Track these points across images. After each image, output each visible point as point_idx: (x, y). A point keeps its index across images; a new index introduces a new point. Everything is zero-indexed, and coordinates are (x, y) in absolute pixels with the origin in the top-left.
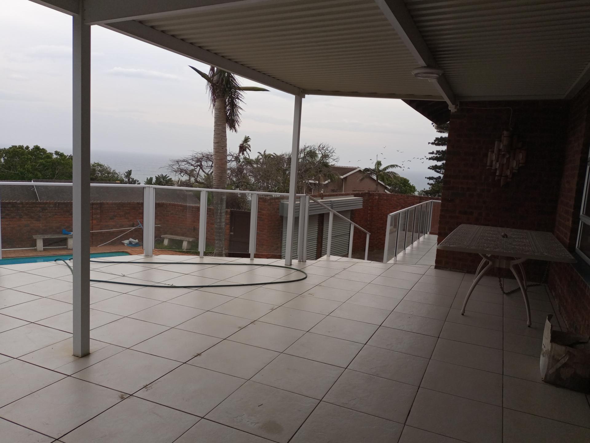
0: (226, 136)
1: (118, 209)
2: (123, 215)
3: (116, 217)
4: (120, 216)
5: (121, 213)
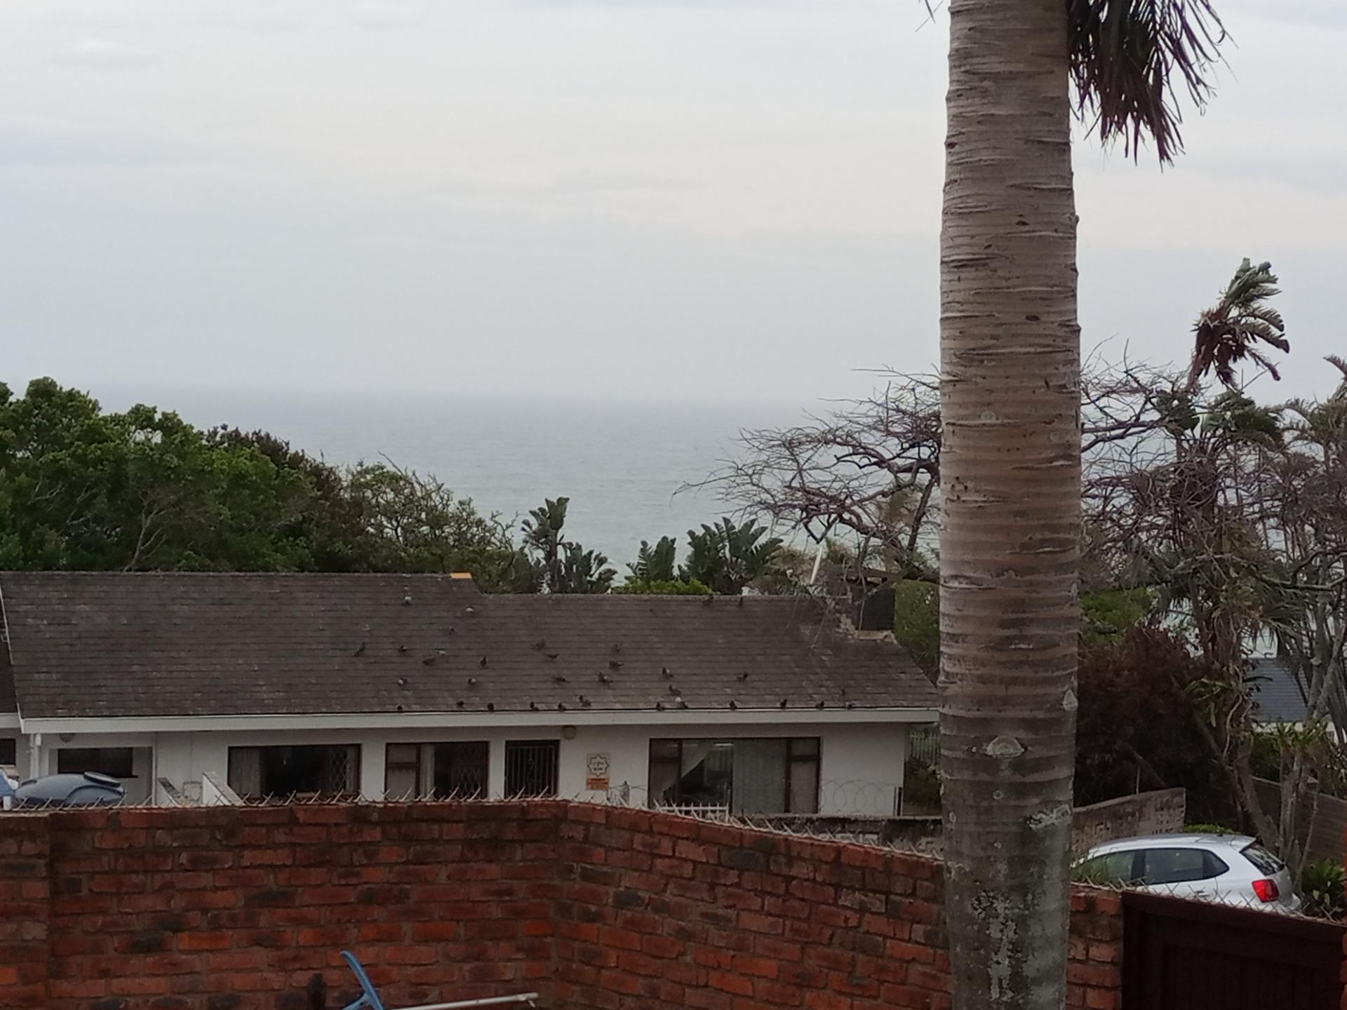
0: (1069, 192)
1: (196, 865)
2: (233, 918)
3: (176, 931)
4: (215, 925)
5: (221, 899)
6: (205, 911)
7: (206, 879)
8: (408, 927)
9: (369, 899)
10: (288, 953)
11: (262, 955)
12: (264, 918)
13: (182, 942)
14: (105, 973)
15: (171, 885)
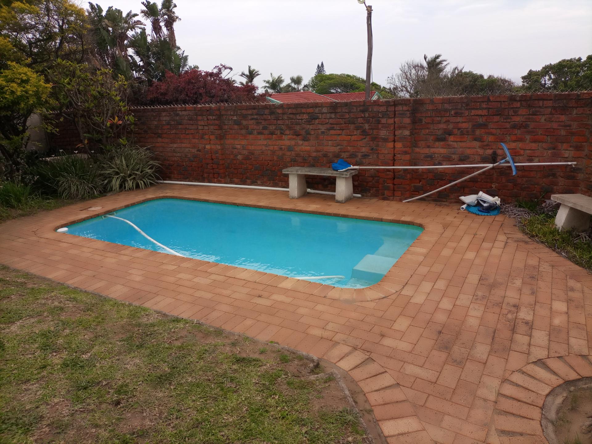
1: (457, 115)
2: (468, 132)
3: (450, 135)
4: (462, 134)
5: (464, 125)
6: (459, 129)
7: (459, 119)
8: (528, 137)
9: (514, 127)
10: (485, 143)
11: (477, 144)
12: (478, 132)
13: (451, 138)
14: (429, 147)
15: (448, 121)
